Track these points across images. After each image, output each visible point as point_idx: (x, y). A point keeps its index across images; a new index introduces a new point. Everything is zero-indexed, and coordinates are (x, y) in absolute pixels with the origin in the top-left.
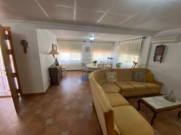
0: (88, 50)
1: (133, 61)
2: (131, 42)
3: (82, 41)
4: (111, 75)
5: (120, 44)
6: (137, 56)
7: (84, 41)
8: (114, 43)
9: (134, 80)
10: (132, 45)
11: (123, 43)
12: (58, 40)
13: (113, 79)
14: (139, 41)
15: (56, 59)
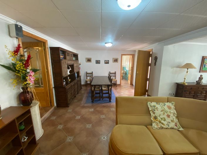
15: (201, 76)
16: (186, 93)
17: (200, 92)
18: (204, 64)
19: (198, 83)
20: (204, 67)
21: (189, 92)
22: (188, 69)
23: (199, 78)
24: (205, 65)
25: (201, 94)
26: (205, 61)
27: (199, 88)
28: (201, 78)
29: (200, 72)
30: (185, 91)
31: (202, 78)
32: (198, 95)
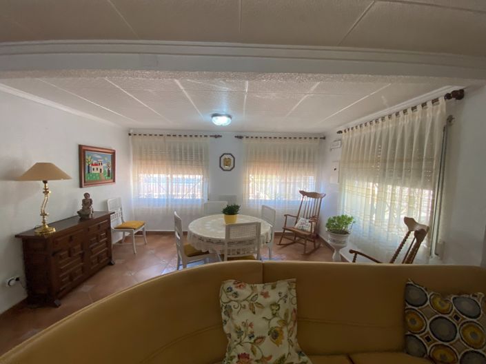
0: (227, 163)
1: (403, 217)
2: (389, 125)
3: (206, 136)
4: (253, 307)
5: (343, 138)
6: (426, 192)
7: (216, 137)
8: (324, 138)
9: (413, 346)
10: (394, 141)
11: (355, 135)
12: (130, 134)
13: (262, 338)
14: (429, 115)
15: (87, 195)
16: (61, 257)
17: (95, 238)
18: (87, 164)
19: (84, 215)
20: (89, 172)
21: (66, 252)
22: (45, 182)
23: (84, 201)
24: (89, 166)
25: (98, 242)
26: (87, 157)
27: (89, 229)
28: (87, 202)
29: (81, 186)
30: (54, 254)
31: (91, 201)
32: (92, 248)
